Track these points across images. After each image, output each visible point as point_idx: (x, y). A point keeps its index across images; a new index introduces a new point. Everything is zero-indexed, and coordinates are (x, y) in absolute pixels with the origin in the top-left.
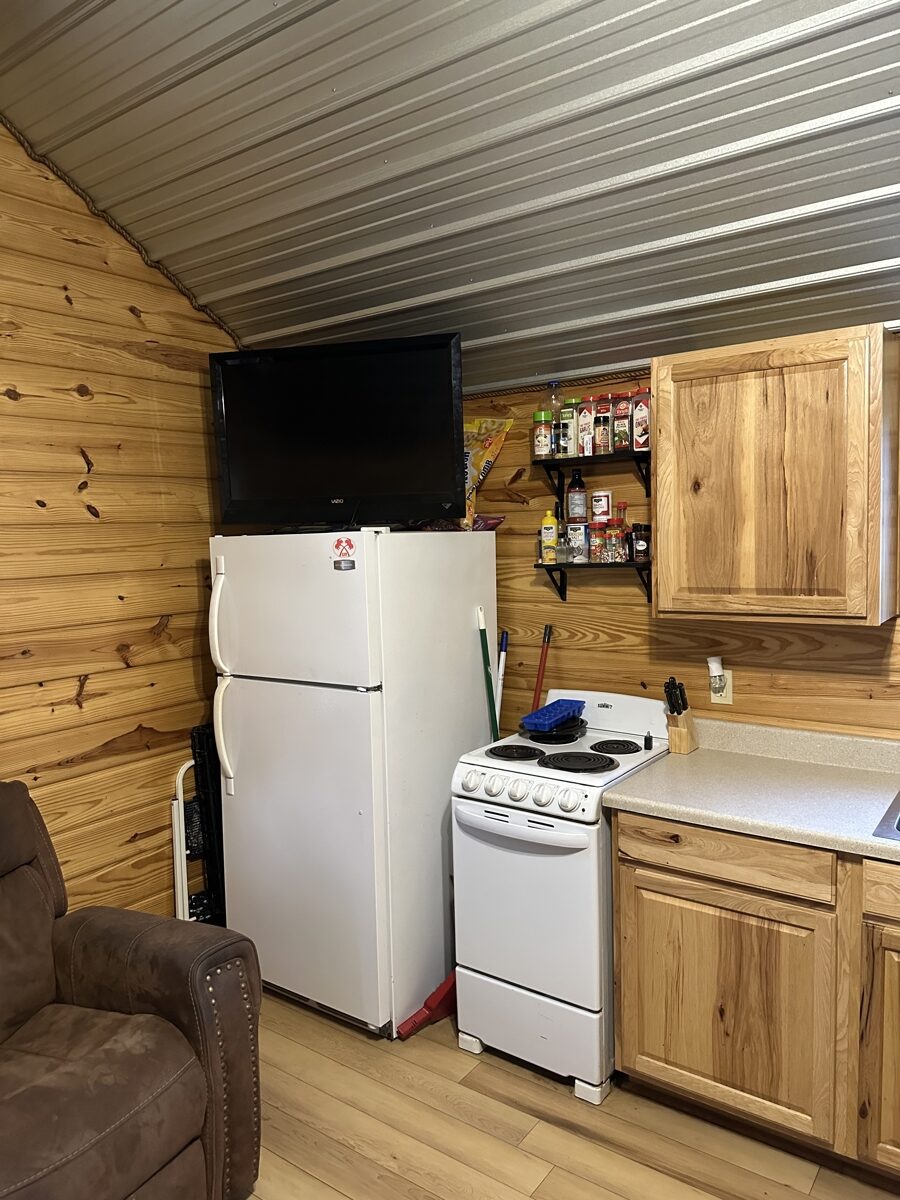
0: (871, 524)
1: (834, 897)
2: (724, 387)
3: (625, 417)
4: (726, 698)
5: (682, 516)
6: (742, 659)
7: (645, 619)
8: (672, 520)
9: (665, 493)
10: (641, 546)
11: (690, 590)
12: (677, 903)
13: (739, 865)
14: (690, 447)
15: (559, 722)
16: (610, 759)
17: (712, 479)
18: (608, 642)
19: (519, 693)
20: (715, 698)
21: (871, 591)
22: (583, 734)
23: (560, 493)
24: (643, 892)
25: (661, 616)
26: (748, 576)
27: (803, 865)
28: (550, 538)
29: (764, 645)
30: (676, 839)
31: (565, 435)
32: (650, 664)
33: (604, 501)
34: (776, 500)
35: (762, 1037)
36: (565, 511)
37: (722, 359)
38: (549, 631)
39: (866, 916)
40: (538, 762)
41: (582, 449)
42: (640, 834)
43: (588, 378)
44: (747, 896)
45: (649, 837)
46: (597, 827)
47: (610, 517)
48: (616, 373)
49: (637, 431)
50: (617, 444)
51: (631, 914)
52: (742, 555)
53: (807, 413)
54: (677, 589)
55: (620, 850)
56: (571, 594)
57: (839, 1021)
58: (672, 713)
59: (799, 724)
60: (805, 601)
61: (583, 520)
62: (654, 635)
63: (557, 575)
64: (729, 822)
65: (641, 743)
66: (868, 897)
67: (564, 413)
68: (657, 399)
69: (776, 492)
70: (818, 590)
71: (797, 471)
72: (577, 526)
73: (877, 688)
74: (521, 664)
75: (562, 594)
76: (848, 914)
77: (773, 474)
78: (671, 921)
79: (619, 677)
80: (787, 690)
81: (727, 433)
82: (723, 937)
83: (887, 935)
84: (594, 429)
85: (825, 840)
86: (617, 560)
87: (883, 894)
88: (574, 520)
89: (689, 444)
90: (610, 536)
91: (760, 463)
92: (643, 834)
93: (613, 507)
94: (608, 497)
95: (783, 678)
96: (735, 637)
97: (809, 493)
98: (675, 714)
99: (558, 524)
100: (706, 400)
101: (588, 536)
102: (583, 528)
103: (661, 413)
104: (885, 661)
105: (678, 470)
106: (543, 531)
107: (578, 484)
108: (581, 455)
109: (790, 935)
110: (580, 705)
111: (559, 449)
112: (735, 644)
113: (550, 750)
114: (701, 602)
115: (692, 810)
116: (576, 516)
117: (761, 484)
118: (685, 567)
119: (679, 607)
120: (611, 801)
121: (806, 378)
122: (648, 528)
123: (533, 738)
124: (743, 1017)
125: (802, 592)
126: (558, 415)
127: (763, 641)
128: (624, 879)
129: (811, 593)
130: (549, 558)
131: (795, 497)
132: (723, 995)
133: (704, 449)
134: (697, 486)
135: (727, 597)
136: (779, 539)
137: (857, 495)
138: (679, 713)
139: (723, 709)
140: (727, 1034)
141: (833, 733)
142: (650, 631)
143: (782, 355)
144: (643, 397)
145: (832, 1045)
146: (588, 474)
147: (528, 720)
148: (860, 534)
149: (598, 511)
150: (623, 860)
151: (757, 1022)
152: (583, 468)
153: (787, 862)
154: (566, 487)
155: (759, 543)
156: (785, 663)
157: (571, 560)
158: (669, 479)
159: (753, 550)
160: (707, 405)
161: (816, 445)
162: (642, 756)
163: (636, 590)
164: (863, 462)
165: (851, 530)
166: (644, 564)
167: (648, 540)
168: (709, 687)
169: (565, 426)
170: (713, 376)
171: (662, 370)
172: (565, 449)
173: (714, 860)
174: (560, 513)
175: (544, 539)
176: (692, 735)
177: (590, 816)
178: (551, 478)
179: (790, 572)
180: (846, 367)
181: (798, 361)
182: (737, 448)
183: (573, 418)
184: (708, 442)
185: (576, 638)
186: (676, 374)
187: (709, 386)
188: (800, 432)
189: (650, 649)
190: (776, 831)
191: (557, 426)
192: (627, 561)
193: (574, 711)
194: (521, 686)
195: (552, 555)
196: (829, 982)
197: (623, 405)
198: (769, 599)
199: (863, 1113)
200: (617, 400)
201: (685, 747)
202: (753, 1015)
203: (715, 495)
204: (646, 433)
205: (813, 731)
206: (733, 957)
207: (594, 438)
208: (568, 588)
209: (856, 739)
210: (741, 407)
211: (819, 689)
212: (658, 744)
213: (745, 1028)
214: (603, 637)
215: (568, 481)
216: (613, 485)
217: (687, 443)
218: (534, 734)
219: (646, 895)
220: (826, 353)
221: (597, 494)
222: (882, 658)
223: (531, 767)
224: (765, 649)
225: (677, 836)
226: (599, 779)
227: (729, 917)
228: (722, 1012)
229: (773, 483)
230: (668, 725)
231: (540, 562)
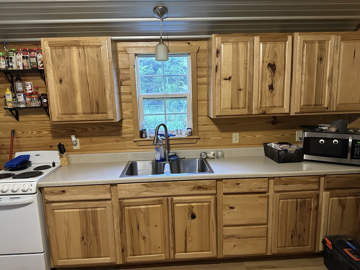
0: (113, 94)
1: (111, 197)
2: (66, 50)
3: (34, 57)
4: (78, 147)
5: (57, 91)
6: (82, 135)
7: (49, 125)
8: (54, 92)
9: (51, 83)
10: (45, 101)
11: (62, 114)
12: (66, 211)
13: (84, 194)
14: (57, 69)
15: (20, 163)
16: (40, 172)
17: (66, 79)
18: (37, 134)
19: (3, 156)
20: (75, 148)
21: (114, 112)
22: (30, 166)
23: (12, 82)
24: (55, 210)
25: (54, 123)
26: (80, 110)
27: (102, 190)
28: (9, 98)
29: (87, 130)
30: (64, 191)
31: (11, 62)
32: (53, 139)
33: (30, 86)
34: (86, 86)
35: (95, 241)
36: (15, 89)
37: (65, 41)
38: (13, 132)
39: (119, 199)
40: (12, 178)
41: (19, 67)
42: (52, 193)
43: (19, 42)
44: (87, 203)
45: (55, 193)
46: (37, 194)
47: (33, 91)
48: (29, 42)
49: (39, 62)
50: (32, 66)
51: (52, 218)
52: (77, 103)
53: (92, 61)
54: (58, 114)
55: (45, 200)
56: (21, 118)
57: (115, 229)
58: (61, 154)
59: (100, 152)
60: (97, 116)
61: (22, 92)
62: (53, 130)
63: (14, 112)
64: (80, 183)
65: (51, 165)
66: (119, 194)
67: (10, 53)
68: (44, 52)
69: (86, 84)
70: (100, 112)
71: (91, 78)
72: (20, 94)
73: (119, 139)
74: (3, 145)
75: (17, 119)
76: (115, 200)
77: (84, 78)
78: (65, 217)
79: (42, 145)
80: (95, 143)
81: (69, 65)
82: (81, 216)
83: (124, 203)
84: (23, 60)
85: (107, 181)
86: (36, 106)
87: (123, 192)
88: (19, 92)
89: (57, 68)
90: (33, 98)
91: (80, 75)
92: (53, 192)
93: (33, 88)
94: (31, 84)
95: (94, 139)
96: (78, 128)
97: (95, 85)
98: (62, 154)
99: (12, 94)
100: (61, 54)
101: (25, 98)
102: (22, 95)
103: (46, 57)
104: (121, 131)
105: (54, 76)
106: (6, 96)
107: (19, 79)
108: (19, 69)
109: (100, 210)
110: (28, 156)
111: (9, 66)
112: (79, 130)
113: (17, 173)
114: (66, 118)
115: (68, 182)
116: (20, 90)
117: (81, 81)
118: (60, 107)
119: (59, 120)
120: (41, 185)
121: (91, 50)
122: (46, 95)
123: (10, 170)
124: (89, 237)
125: (96, 113)
126: (7, 54)
127: (87, 129)
128: (48, 209)
129: (98, 113)
130: (10, 105)
131: (91, 85)
132: (83, 233)
133: (62, 69)
134: (61, 81)
135: (74, 116)
136: (88, 97)
137: (108, 85)
138: (63, 154)
139: (77, 150)
140: (85, 244)
141: (109, 153)
142: (51, 129)
143: (83, 42)
144: (39, 51)
145: (114, 236)
146: (22, 76)
147: (7, 164)
148: (110, 96)
149: (28, 89)
150: (47, 203)
151: (93, 238)
152: (20, 74)
153: (97, 190)
154: (14, 80)
155: (82, 99)
156: (94, 135)
157: (19, 106)
158: (51, 79)
159: (80, 101)
160: (61, 56)
161: (95, 70)
162: (52, 169)
163: (45, 116)
164: (109, 76)
165: (108, 95)
166: (46, 106)
167: (47, 99)
168: (72, 145)
169: (11, 58)
170: (63, 46)
171: (45, 42)
172: (12, 67)
173: (76, 195)
174: (13, 90)
175: (7, 99)
176: (68, 160)
177: (34, 191)
178: (7, 77)
179: (92, 108)
180: (101, 48)
181: (88, 45)
182: (72, 70)
183: (14, 55)
184: (63, 67)
185: (25, 133)
186: (50, 44)
187: (61, 49)
188: (90, 66)
189: (52, 135)
190: (93, 182)
191: (7, 58)
192: (40, 106)
193: (26, 158)
194: (5, 153)
195: (11, 104)
196: (111, 220)
197: (33, 53)
198: (87, 116)
199: (123, 251)
200: (30, 51)
201: (66, 164)
202: (92, 236)
203: (67, 84)
204: (42, 63)
205: (103, 153)
206: (85, 221)
207: (23, 63)
208: (19, 116)
209: (115, 153)
210: (72, 57)
211: (104, 141)
212: (57, 165)
213: (90, 240)
214: (35, 132)
215: (15, 78)
216: (32, 80)
217: (56, 67)
218: (10, 169)
219: (56, 211)
220: (96, 43)
221: (26, 83)
222: (120, 131)
223: (10, 180)
224: (88, 131)
225: (64, 190)
226: (36, 179)
227: (82, 210)
228: (83, 238)
229: (84, 81)
230: (60, 158)
231: (6, 107)
